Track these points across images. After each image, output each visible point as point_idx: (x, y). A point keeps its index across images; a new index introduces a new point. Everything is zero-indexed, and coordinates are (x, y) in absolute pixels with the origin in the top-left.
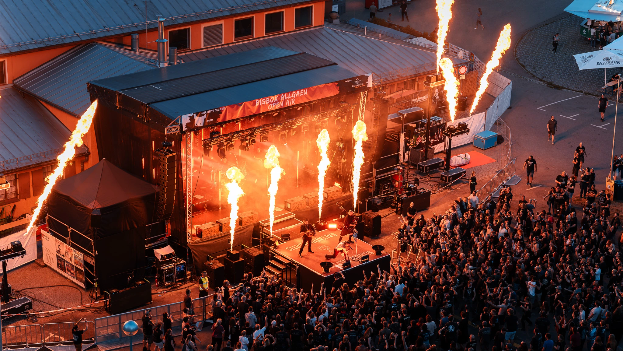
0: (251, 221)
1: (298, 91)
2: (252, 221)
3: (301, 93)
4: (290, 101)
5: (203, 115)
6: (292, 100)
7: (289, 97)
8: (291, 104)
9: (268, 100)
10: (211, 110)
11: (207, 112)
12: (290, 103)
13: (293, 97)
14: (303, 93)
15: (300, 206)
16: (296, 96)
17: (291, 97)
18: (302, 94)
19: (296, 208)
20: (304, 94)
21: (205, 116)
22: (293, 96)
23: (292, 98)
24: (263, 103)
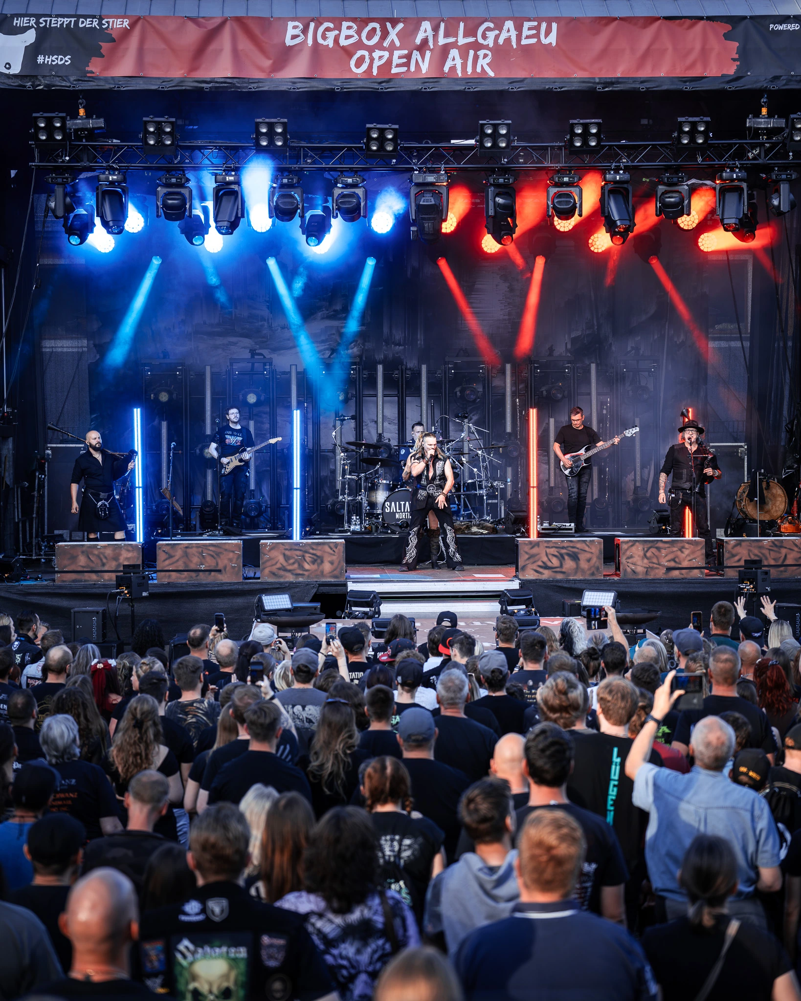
0: (307, 566)
1: (509, 24)
2: (315, 567)
3: (526, 32)
4: (464, 57)
5: (23, 30)
6: (476, 57)
7: (462, 41)
8: (469, 70)
9: (351, 32)
10: (63, 16)
11: (37, 23)
12: (464, 66)
13: (481, 40)
14: (537, 36)
15: (569, 564)
16: (501, 41)
17: (471, 39)
18: (534, 41)
19: (546, 567)
20: (545, 41)
21: (30, 37)
22: (484, 37)
23: (477, 46)
24: (324, 37)
